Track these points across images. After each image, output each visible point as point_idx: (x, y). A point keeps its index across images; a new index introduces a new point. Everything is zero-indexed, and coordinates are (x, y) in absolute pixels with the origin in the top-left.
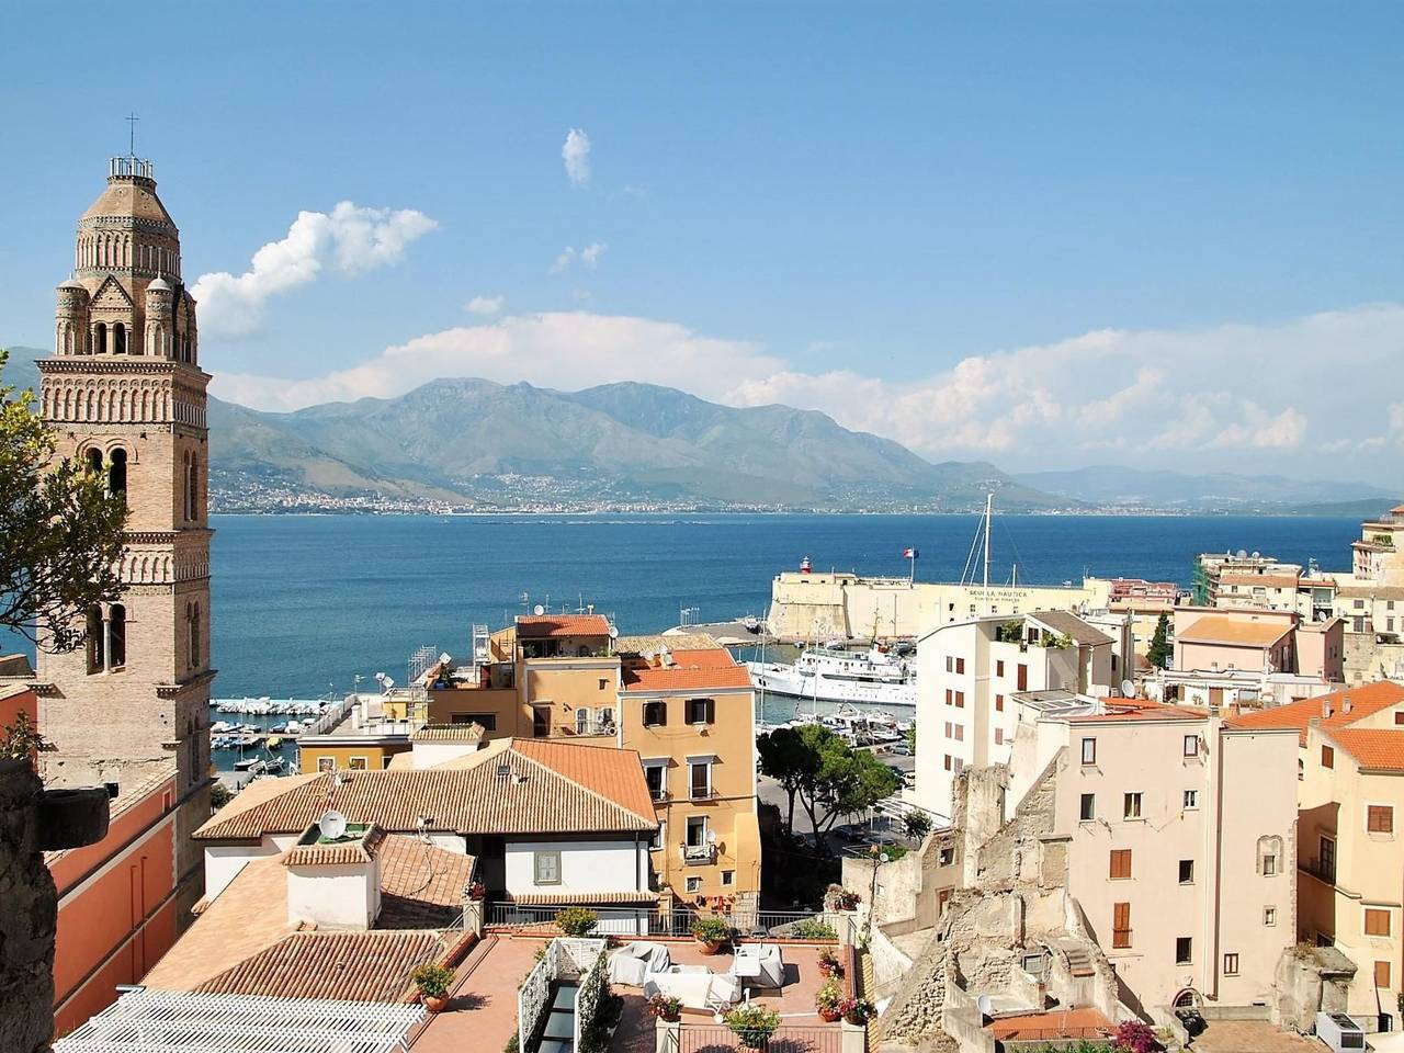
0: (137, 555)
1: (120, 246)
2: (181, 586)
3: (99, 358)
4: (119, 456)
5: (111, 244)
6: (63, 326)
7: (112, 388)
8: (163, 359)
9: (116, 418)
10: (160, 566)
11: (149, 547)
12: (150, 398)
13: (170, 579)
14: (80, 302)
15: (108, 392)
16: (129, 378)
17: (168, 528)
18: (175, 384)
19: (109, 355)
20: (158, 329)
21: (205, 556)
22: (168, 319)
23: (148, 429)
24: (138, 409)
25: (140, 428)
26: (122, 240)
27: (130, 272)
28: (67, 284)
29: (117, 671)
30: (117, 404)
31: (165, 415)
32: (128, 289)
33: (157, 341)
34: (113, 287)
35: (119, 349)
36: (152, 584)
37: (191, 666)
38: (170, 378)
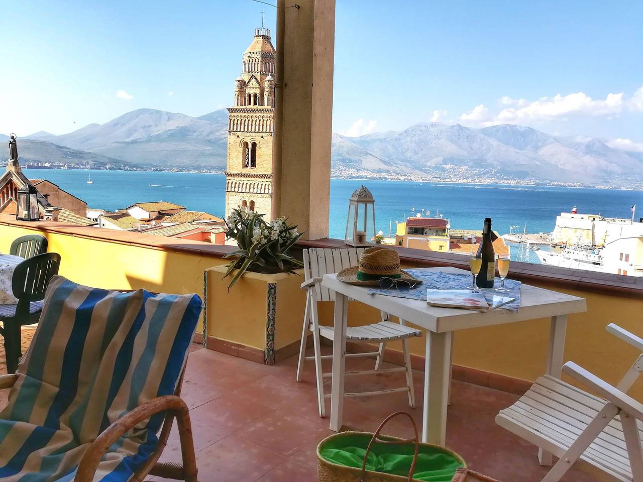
0: (259, 183)
1: (256, 63)
2: (275, 195)
3: (248, 107)
4: (254, 145)
5: (253, 63)
6: (237, 95)
7: (252, 118)
8: (269, 107)
9: (253, 130)
10: (267, 187)
11: (263, 180)
12: (265, 122)
13: (270, 192)
14: (243, 85)
15: (251, 120)
16: (258, 114)
17: (270, 173)
18: (274, 117)
19: (252, 106)
20: (268, 95)
22: (272, 92)
23: (265, 135)
24: (261, 127)
25: (261, 134)
26: (257, 61)
27: (259, 74)
28: (238, 79)
30: (254, 125)
31: (270, 129)
32: (259, 80)
33: (268, 100)
34: (253, 80)
35: (255, 104)
36: (264, 194)
38: (272, 115)
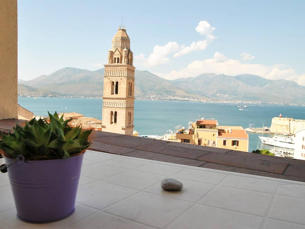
0: (119, 102)
1: (119, 43)
2: (127, 108)
3: (114, 64)
4: (117, 83)
5: (117, 42)
6: (109, 58)
7: (116, 70)
8: (125, 64)
9: (117, 76)
10: (123, 104)
11: (122, 100)
12: (123, 72)
13: (125, 107)
14: (112, 53)
16: (119, 68)
17: (125, 97)
18: (127, 69)
19: (116, 64)
20: (125, 58)
21: (133, 103)
22: (127, 56)
23: (122, 78)
24: (121, 74)
25: (121, 78)
26: (119, 41)
27: (120, 48)
28: (110, 50)
29: (115, 124)
30: (117, 73)
31: (125, 75)
32: (120, 51)
33: (124, 61)
34: (117, 51)
35: (118, 62)
36: (122, 108)
37: (129, 124)
38: (126, 68)
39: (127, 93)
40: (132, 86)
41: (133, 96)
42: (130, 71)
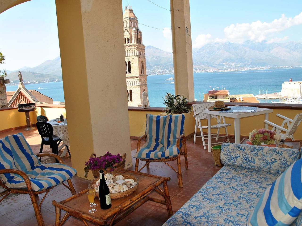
0: (133, 80)
1: (127, 23)
2: (141, 86)
3: (125, 44)
4: (129, 62)
7: (128, 50)
8: (135, 44)
9: (128, 56)
10: (137, 82)
11: (135, 79)
12: (134, 51)
13: (139, 85)
16: (130, 48)
17: (138, 75)
18: (138, 48)
19: (127, 44)
20: (134, 38)
21: (146, 80)
22: (136, 36)
23: (134, 57)
24: (132, 53)
25: (132, 57)
27: (129, 28)
29: (131, 102)
31: (136, 54)
32: (129, 31)
33: (134, 40)
34: (126, 31)
35: (128, 42)
36: (136, 86)
37: (144, 101)
38: (137, 47)
39: (140, 71)
40: (144, 64)
41: (146, 73)
42: (141, 50)
